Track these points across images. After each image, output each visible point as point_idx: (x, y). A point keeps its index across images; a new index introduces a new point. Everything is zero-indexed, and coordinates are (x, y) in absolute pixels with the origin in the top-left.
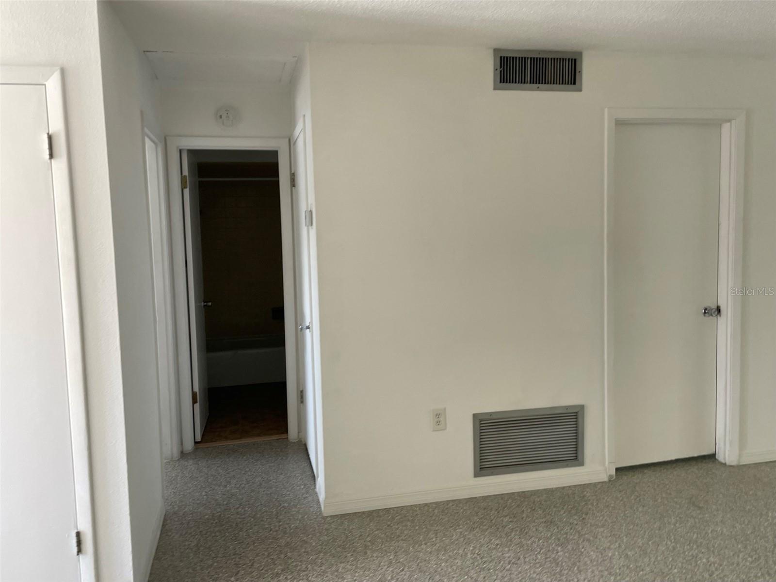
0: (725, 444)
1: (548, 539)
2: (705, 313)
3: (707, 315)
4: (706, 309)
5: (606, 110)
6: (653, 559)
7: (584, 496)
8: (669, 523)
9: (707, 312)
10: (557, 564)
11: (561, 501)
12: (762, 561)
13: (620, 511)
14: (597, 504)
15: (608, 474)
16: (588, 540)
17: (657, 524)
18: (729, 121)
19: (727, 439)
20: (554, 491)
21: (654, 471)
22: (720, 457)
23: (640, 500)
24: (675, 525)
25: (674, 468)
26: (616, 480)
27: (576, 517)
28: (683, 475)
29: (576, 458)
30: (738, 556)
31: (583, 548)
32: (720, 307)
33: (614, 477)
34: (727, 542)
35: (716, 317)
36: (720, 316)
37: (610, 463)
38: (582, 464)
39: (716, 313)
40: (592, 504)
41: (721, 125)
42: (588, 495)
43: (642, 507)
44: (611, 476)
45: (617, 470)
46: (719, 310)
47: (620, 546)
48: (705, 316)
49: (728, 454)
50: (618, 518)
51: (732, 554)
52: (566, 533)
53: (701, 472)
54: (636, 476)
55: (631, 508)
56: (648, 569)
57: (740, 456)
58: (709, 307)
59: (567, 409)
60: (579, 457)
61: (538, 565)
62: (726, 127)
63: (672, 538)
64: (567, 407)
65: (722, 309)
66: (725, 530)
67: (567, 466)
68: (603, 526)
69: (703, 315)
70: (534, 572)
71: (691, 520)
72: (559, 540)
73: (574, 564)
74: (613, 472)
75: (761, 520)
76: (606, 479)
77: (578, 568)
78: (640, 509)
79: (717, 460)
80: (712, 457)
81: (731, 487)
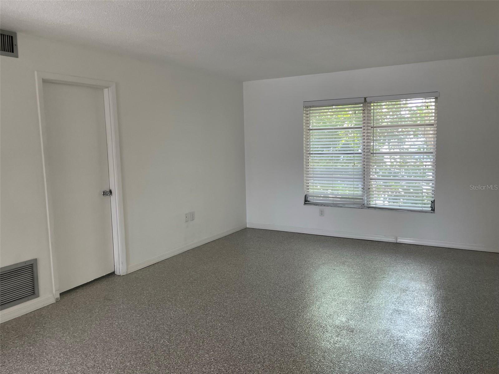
0: (119, 264)
1: (22, 345)
2: (104, 194)
3: (105, 195)
4: (104, 192)
5: (36, 73)
6: (89, 333)
7: (41, 315)
8: (95, 313)
9: (105, 193)
10: (32, 356)
11: (26, 322)
12: (144, 314)
13: (66, 316)
14: (51, 316)
15: (55, 298)
16: (49, 337)
17: (89, 315)
18: (107, 87)
19: (120, 262)
20: (21, 318)
21: (83, 289)
22: (117, 273)
23: (77, 306)
24: (98, 312)
25: (94, 285)
26: (61, 300)
27: (38, 328)
28: (99, 287)
29: (34, 294)
30: (133, 316)
31: (47, 342)
32: (111, 190)
33: (59, 298)
34: (126, 311)
35: (109, 196)
36: (112, 195)
37: (56, 291)
38: (38, 296)
39: (110, 193)
40: (48, 317)
41: (103, 89)
42: (44, 313)
43: (78, 309)
44: (57, 299)
45: (61, 294)
46: (111, 192)
47: (69, 333)
48: (104, 196)
49: (121, 270)
50: (66, 319)
51: (130, 316)
52: (34, 338)
53: (108, 282)
54: (72, 295)
55: (72, 312)
56: (87, 338)
57: (127, 269)
58: (106, 191)
59: (25, 263)
60: (36, 292)
61: (19, 361)
62: (106, 91)
63: (98, 319)
64: (25, 262)
65: (112, 191)
66: (124, 306)
67: (28, 300)
68: (57, 326)
69: (103, 196)
70: (17, 366)
71: (107, 307)
72: (30, 343)
73: (43, 352)
74: (58, 296)
75: (141, 296)
76: (54, 302)
77: (46, 353)
78: (78, 311)
79: (116, 274)
80: (113, 274)
81: (125, 286)
